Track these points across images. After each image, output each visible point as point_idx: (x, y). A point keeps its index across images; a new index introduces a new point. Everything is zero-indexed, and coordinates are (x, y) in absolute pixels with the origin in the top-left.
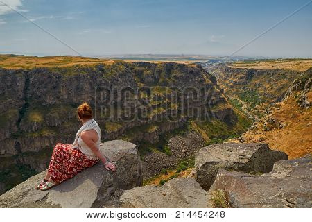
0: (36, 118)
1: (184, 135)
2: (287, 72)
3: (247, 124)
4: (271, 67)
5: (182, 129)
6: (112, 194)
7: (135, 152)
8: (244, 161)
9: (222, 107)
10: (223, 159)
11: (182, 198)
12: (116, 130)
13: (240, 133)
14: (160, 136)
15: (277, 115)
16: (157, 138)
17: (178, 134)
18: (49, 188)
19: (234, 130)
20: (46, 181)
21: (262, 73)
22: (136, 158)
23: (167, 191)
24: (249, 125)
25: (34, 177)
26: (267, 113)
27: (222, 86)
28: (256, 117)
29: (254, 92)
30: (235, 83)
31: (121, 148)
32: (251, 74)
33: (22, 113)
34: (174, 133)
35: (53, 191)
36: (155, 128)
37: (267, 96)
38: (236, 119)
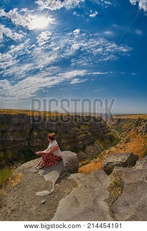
0: (35, 134)
1: (93, 146)
2: (132, 119)
3: (119, 140)
4: (126, 118)
5: (92, 143)
6: (66, 175)
7: (76, 157)
8: (125, 161)
9: (109, 134)
10: (116, 161)
11: (98, 180)
12: (65, 142)
13: (116, 144)
14: (83, 146)
15: (129, 137)
16: (81, 146)
17: (90, 145)
18: (40, 169)
19: (113, 143)
20: (39, 165)
21: (123, 120)
22: (77, 160)
23: (91, 177)
24: (119, 141)
25: (34, 161)
26: (126, 136)
27: (109, 125)
28: (122, 138)
29: (121, 127)
30: (114, 124)
31: (70, 155)
32: (119, 120)
33: (31, 131)
34: (89, 145)
35: (41, 170)
36: (81, 142)
37: (126, 129)
38: (114, 139)
